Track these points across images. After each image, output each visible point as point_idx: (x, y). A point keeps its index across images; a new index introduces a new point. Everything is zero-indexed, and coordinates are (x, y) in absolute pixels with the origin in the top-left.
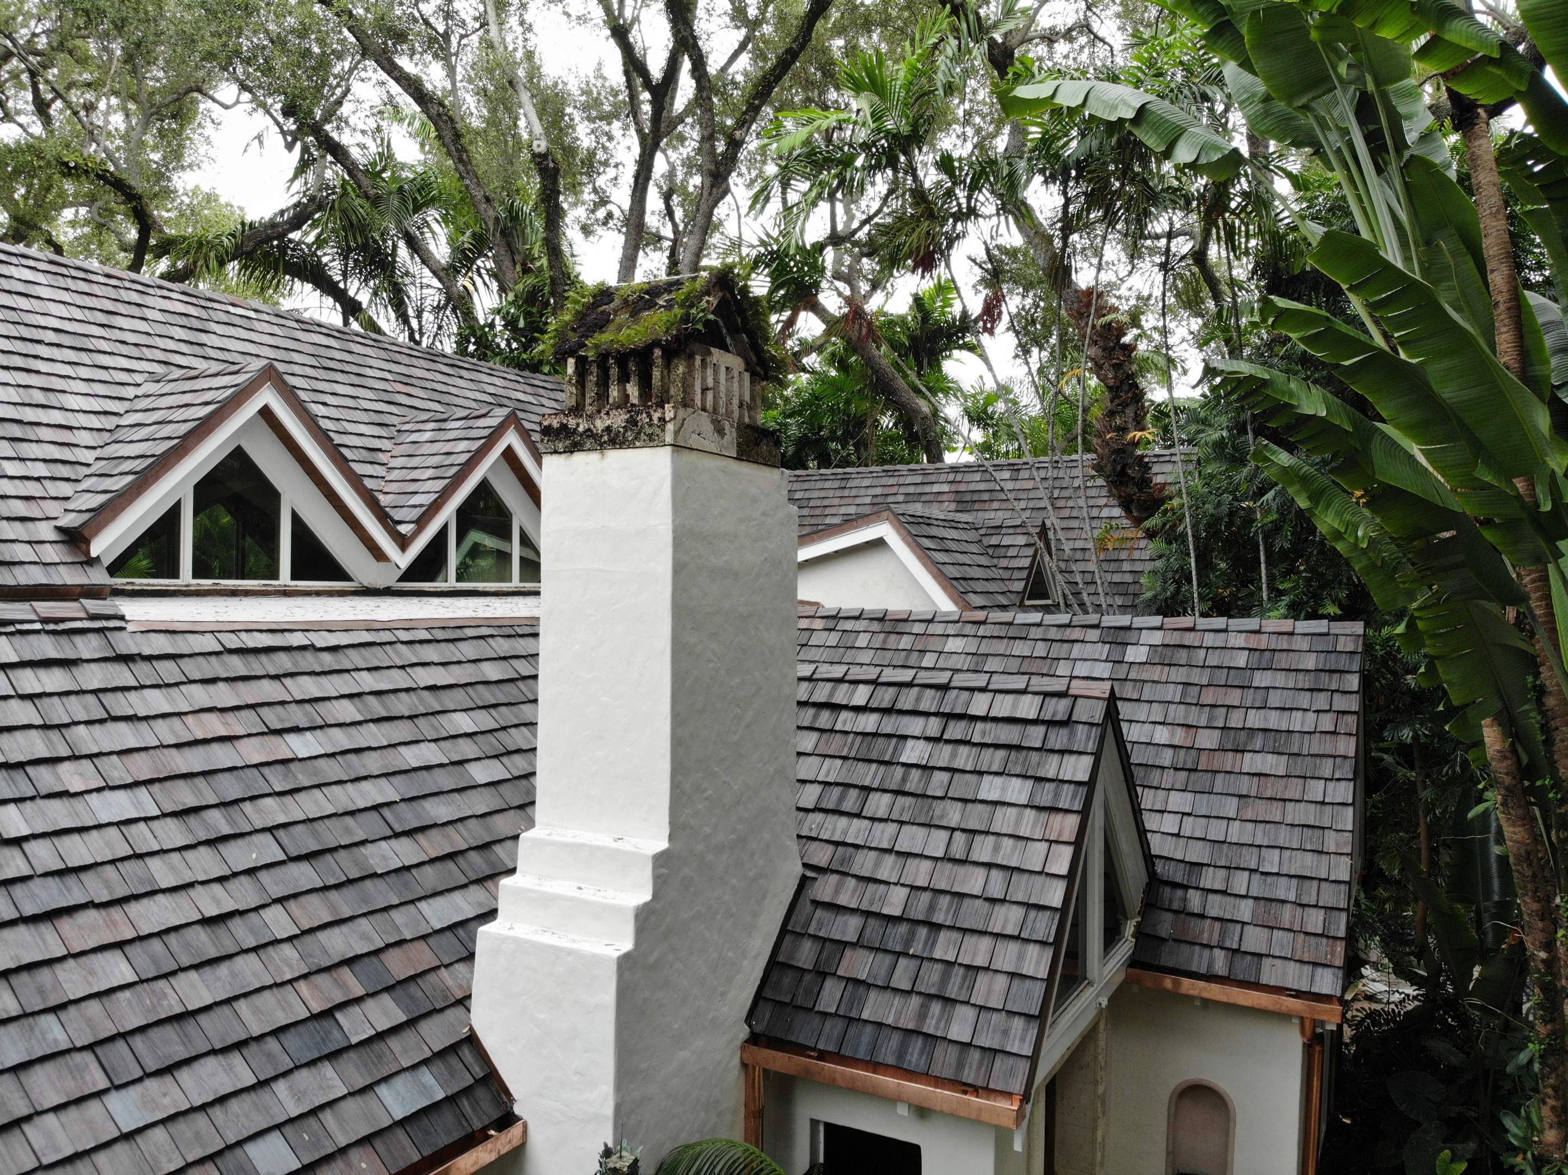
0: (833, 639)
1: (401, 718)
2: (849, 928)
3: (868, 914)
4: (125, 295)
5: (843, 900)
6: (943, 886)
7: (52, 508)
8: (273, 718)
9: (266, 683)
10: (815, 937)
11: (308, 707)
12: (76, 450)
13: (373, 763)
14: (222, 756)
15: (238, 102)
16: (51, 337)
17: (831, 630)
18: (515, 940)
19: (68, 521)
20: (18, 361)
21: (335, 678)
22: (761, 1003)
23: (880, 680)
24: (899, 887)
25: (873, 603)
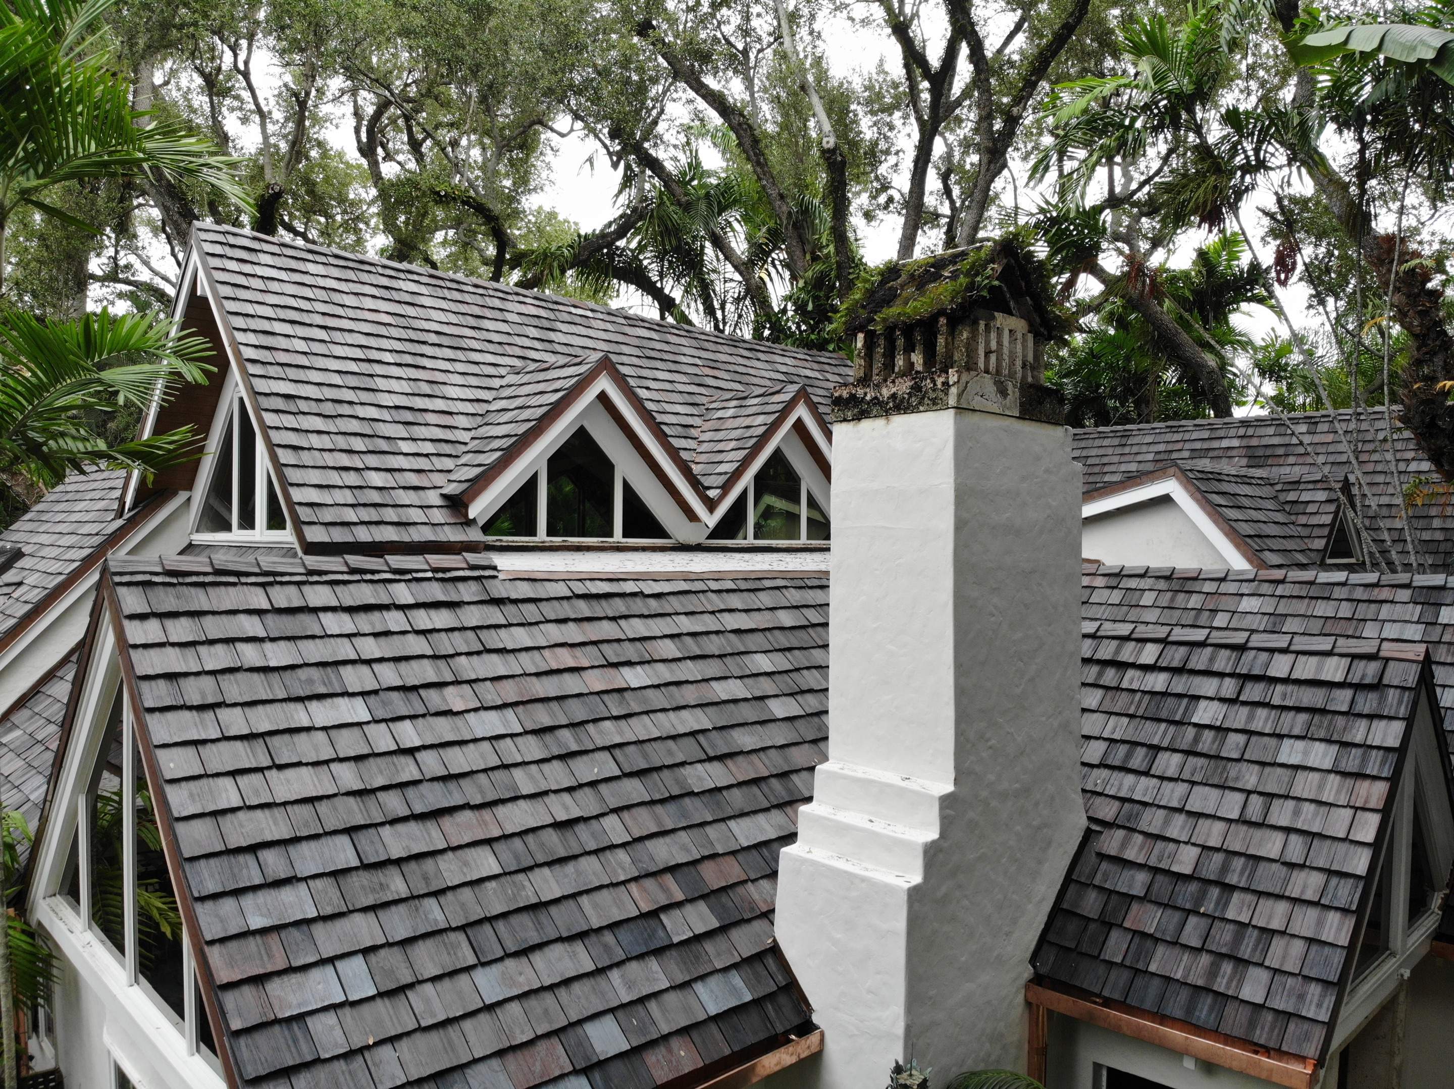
0: (1116, 597)
1: (713, 656)
2: (1138, 882)
3: (1156, 870)
4: (490, 302)
5: (1130, 854)
6: (1237, 847)
7: (438, 480)
8: (611, 653)
9: (605, 623)
10: (1101, 889)
11: (638, 644)
12: (456, 432)
13: (690, 695)
14: (571, 684)
15: (572, 130)
16: (433, 338)
17: (1113, 588)
18: (813, 863)
19: (452, 489)
20: (408, 359)
21: (659, 620)
22: (1045, 947)
23: (1171, 639)
24: (1189, 847)
25: (1158, 561)
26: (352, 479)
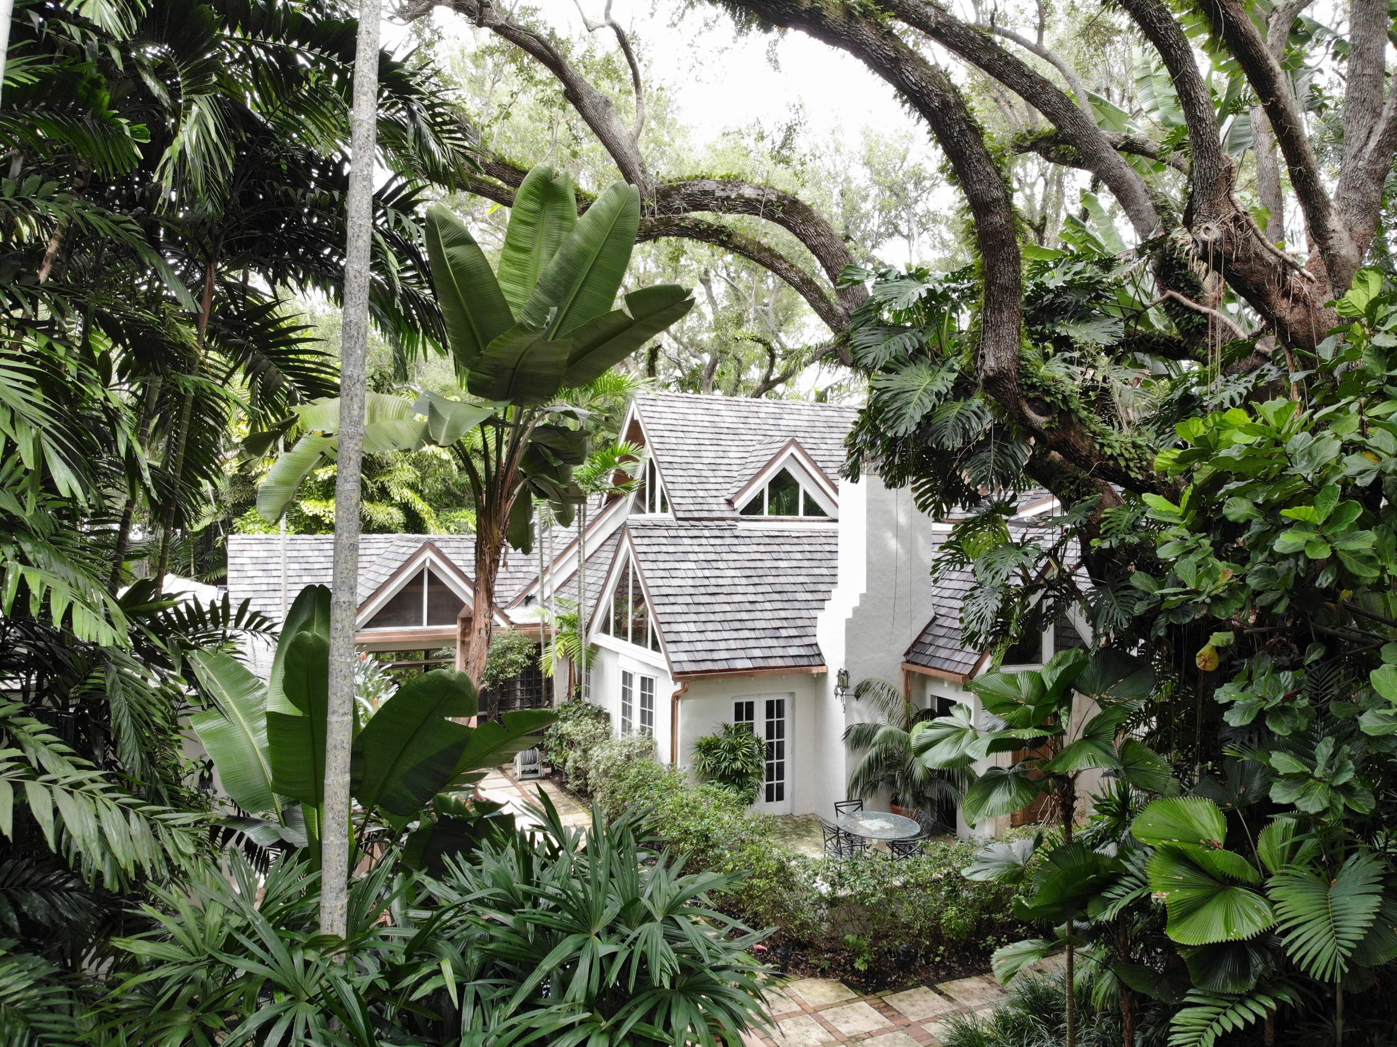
2: (939, 631)
5: (941, 623)
7: (724, 493)
8: (775, 556)
9: (775, 546)
10: (931, 634)
11: (786, 553)
12: (732, 472)
13: (804, 572)
14: (759, 564)
16: (727, 431)
19: (729, 497)
20: (717, 442)
21: (796, 546)
22: (910, 651)
26: (692, 494)
